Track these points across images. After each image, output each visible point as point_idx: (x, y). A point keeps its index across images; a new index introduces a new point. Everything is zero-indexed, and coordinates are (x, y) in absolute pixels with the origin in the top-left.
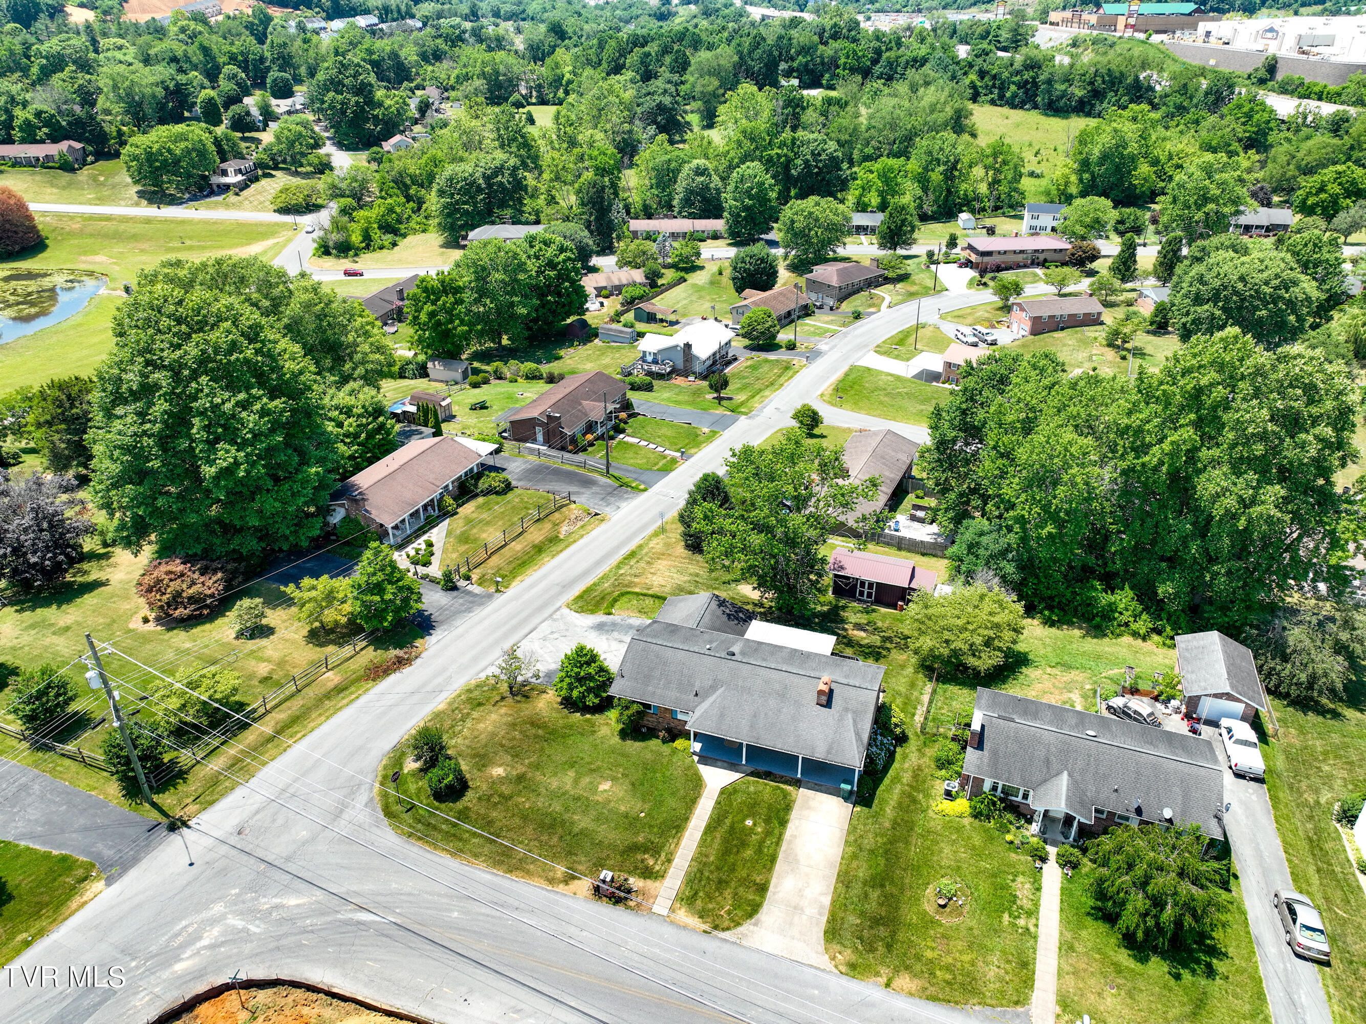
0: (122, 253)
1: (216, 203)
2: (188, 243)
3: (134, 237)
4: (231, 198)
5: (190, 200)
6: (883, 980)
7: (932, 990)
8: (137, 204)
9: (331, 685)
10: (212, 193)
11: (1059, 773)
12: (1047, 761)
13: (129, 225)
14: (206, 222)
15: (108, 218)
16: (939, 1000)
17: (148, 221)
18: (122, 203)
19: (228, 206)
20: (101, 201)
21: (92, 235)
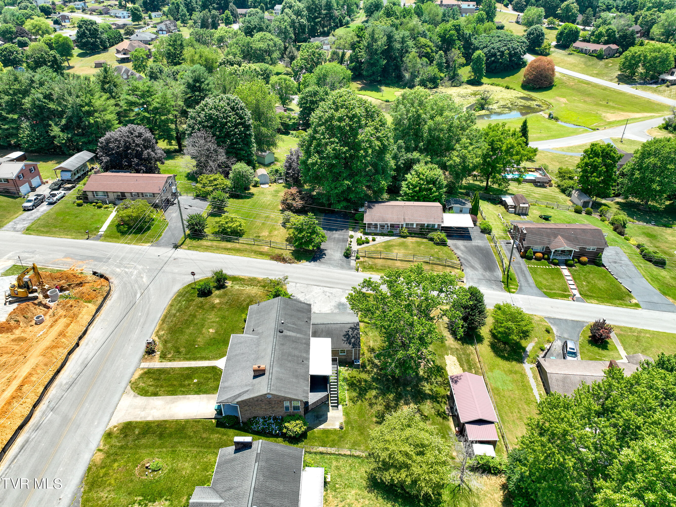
0: (575, 100)
1: (651, 88)
2: (611, 104)
3: (589, 95)
4: (663, 87)
5: (640, 84)
6: (101, 447)
7: (94, 468)
8: (611, 80)
9: (261, 250)
10: (656, 83)
11: (222, 497)
12: (230, 489)
13: (595, 89)
14: (632, 96)
15: (588, 83)
16: (89, 472)
17: (605, 89)
18: (605, 78)
19: (655, 91)
20: (598, 75)
21: (573, 89)
